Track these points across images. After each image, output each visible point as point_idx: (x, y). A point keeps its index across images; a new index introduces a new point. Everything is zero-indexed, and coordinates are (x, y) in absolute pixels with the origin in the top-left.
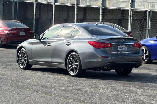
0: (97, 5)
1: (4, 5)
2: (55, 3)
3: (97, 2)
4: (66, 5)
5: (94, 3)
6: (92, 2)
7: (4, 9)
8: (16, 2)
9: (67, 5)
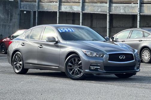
0: (133, 12)
1: (20, 15)
2: (82, 12)
3: (133, 9)
4: (96, 13)
5: (130, 10)
6: (127, 9)
7: (20, 19)
8: (35, 12)
9: (98, 13)
